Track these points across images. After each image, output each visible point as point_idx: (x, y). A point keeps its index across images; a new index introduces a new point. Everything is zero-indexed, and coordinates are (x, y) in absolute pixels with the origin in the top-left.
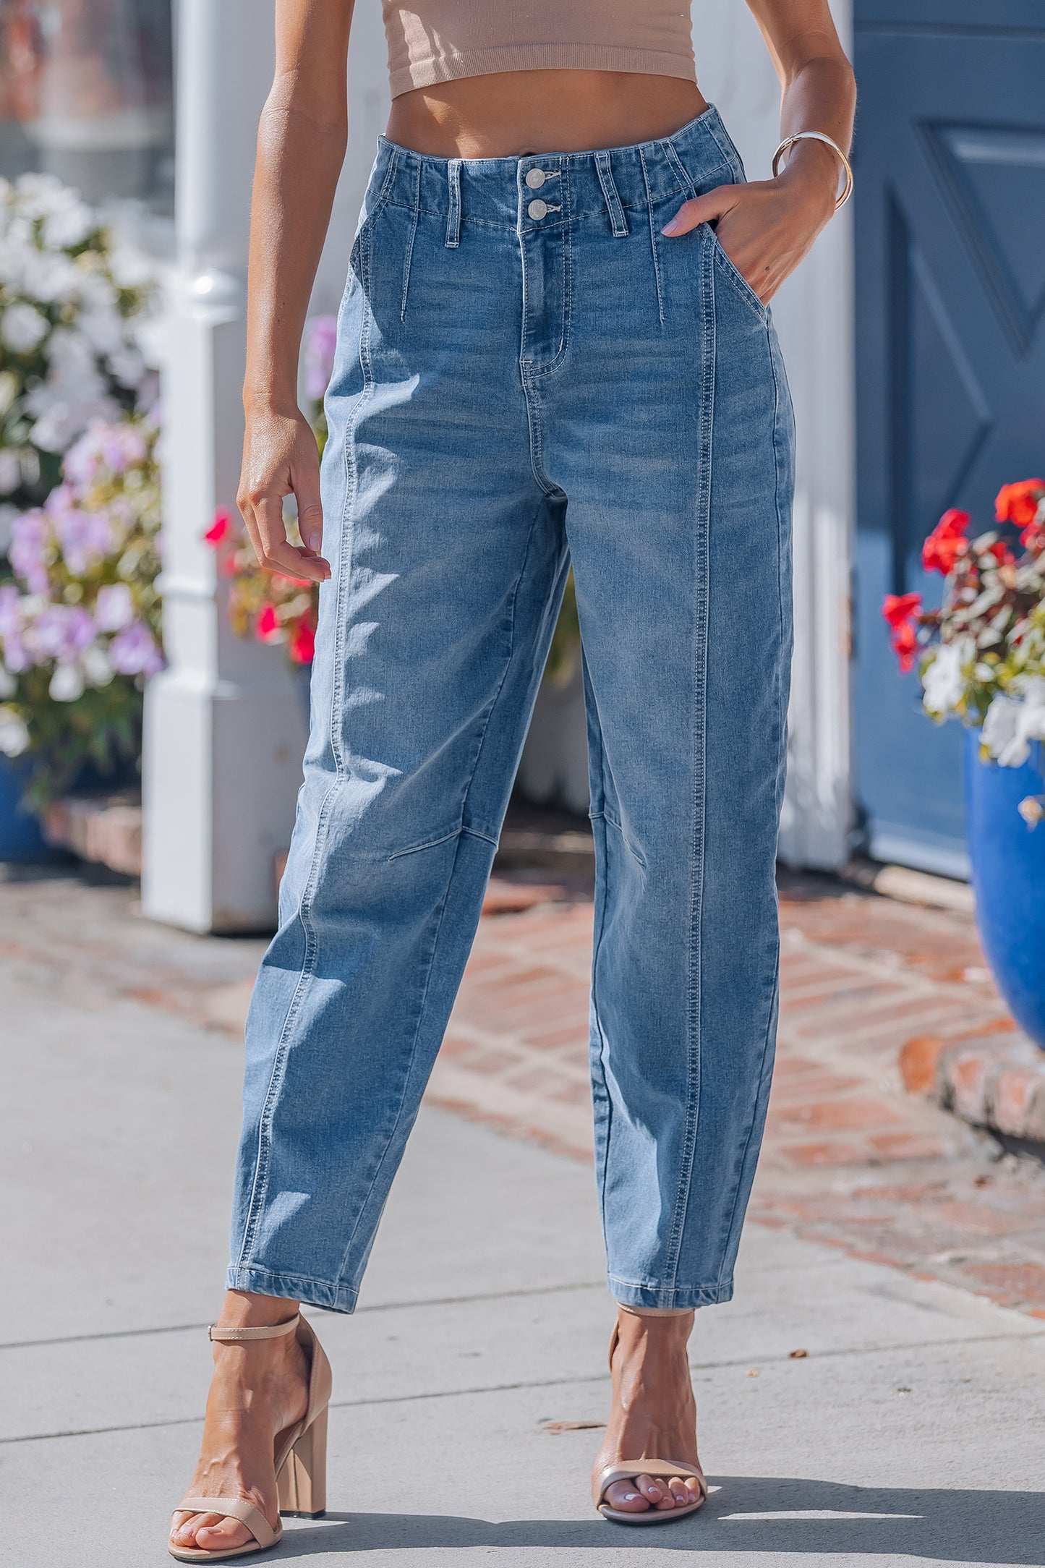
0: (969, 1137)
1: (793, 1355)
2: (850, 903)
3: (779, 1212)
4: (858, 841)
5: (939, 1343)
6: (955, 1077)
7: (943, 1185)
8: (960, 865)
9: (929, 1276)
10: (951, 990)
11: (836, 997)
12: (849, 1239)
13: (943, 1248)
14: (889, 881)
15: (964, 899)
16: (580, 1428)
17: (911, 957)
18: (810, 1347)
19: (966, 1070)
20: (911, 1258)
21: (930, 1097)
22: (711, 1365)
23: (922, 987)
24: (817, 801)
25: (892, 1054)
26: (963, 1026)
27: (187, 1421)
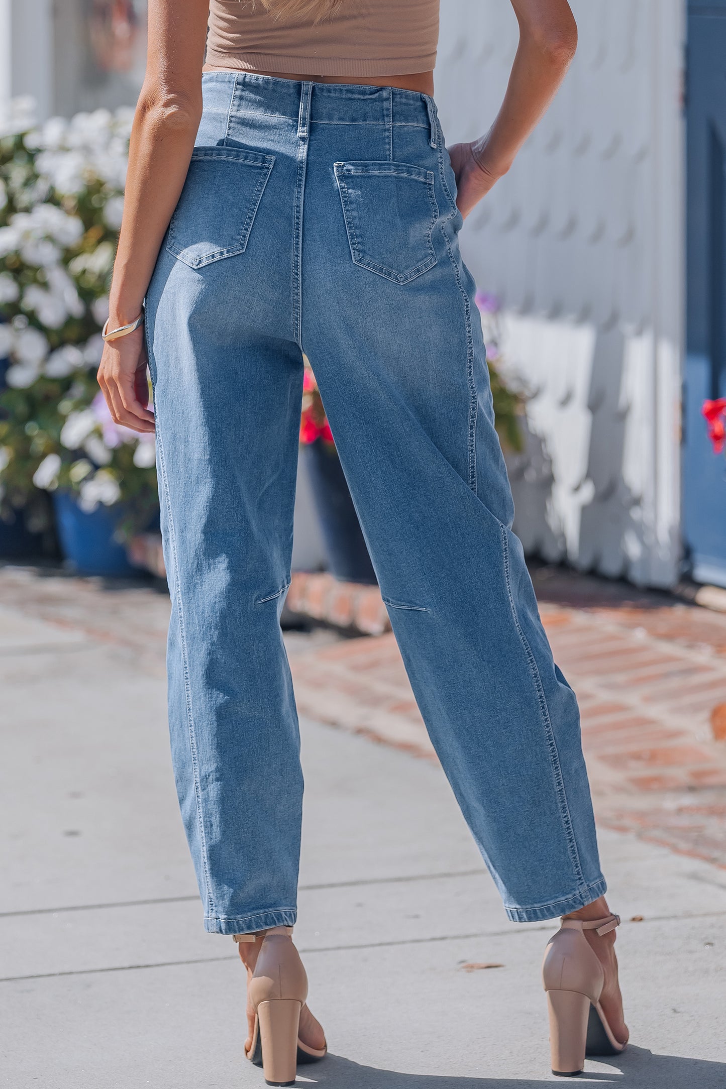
1: (634, 919)
2: (679, 611)
3: (627, 822)
4: (686, 569)
11: (667, 675)
12: (674, 841)
14: (706, 596)
16: (487, 967)
17: (720, 648)
18: (645, 914)
20: (716, 854)
24: (657, 542)
25: (705, 715)
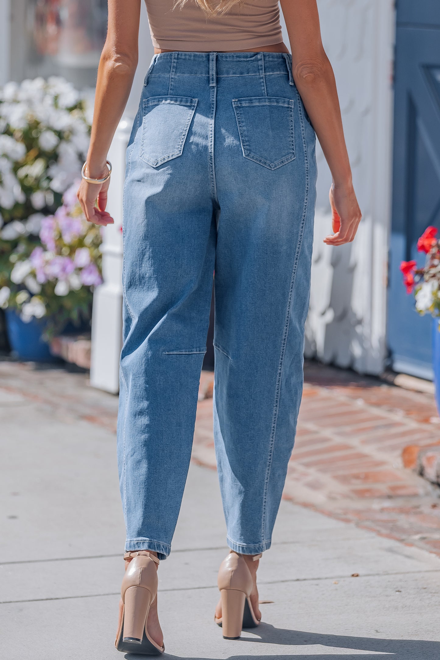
0: (430, 488)
1: (353, 575)
2: (384, 389)
3: (350, 516)
4: (388, 364)
5: (414, 572)
6: (424, 462)
7: (418, 507)
8: (429, 374)
9: (411, 545)
10: (425, 426)
11: (376, 428)
12: (378, 528)
13: (417, 533)
14: (400, 380)
15: (430, 388)
16: (263, 603)
17: (408, 412)
18: (360, 572)
19: (429, 459)
20: (404, 537)
21: (414, 470)
22: (319, 579)
23: (413, 425)
24: (371, 347)
25: (399, 452)
26: (429, 441)
27: (100, 595)
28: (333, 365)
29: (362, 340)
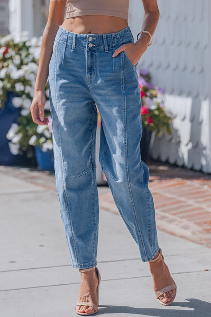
3: (203, 242)
18: (209, 269)
22: (189, 272)
28: (192, 169)
29: (206, 157)
